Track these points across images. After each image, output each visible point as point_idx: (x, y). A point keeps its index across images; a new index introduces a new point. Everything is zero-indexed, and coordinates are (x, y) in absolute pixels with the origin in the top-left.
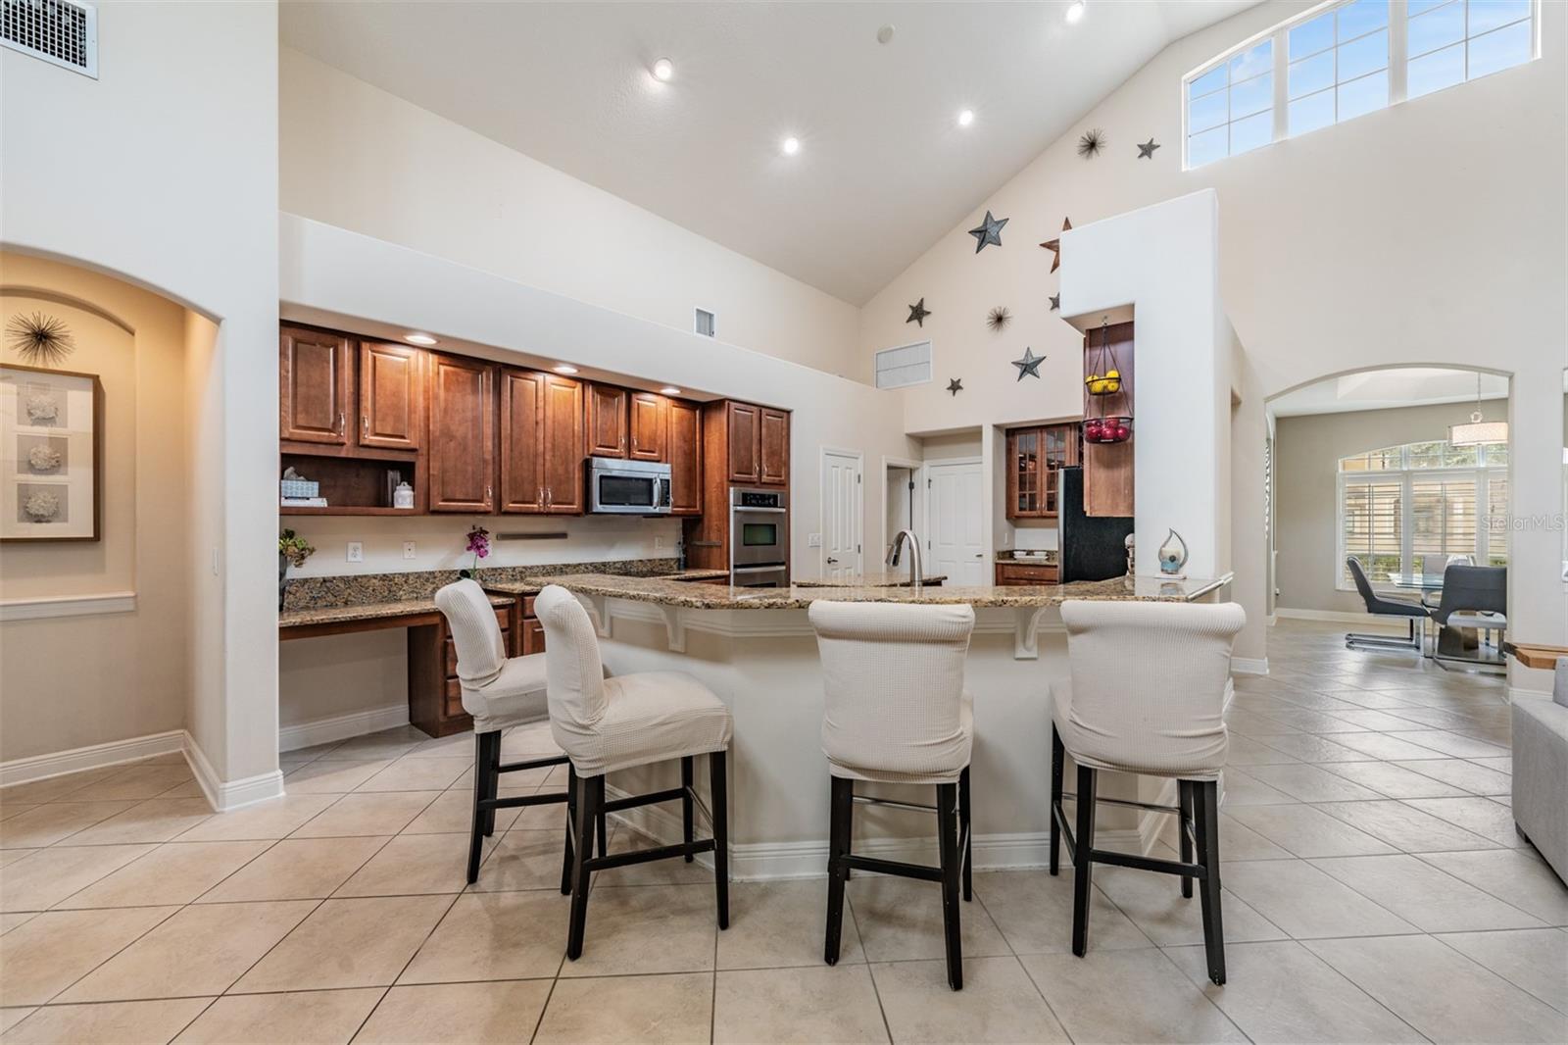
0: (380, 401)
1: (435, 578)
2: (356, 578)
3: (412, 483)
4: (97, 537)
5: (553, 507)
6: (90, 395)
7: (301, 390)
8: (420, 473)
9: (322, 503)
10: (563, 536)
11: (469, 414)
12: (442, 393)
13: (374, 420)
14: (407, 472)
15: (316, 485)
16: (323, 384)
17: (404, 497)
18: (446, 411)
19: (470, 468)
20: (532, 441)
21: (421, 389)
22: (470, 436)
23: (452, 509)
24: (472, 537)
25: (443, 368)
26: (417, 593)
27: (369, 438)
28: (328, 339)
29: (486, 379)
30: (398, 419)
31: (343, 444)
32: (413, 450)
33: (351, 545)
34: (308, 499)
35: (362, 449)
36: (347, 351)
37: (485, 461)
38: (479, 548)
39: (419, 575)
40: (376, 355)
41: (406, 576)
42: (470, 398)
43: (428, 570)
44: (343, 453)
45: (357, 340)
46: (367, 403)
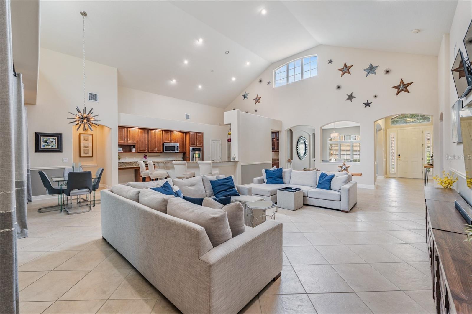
0: (130, 136)
2: (127, 162)
3: (135, 148)
4: (92, 156)
5: (157, 151)
6: (91, 137)
7: (120, 136)
8: (136, 146)
9: (122, 151)
10: (160, 156)
11: (143, 137)
12: (139, 135)
13: (129, 139)
14: (134, 146)
15: (121, 149)
16: (122, 135)
17: (134, 150)
18: (140, 137)
19: (144, 146)
20: (153, 141)
21: (136, 134)
22: (144, 141)
23: (141, 152)
24: (144, 156)
25: (139, 131)
26: (136, 165)
27: (129, 142)
28: (123, 128)
29: (146, 131)
30: (133, 139)
31: (125, 143)
32: (135, 143)
33: (126, 157)
34: (120, 151)
36: (126, 129)
37: (146, 144)
38: (145, 158)
39: (136, 162)
40: (130, 129)
41: (134, 162)
42: (144, 135)
44: (125, 144)
45: (127, 128)
46: (128, 137)
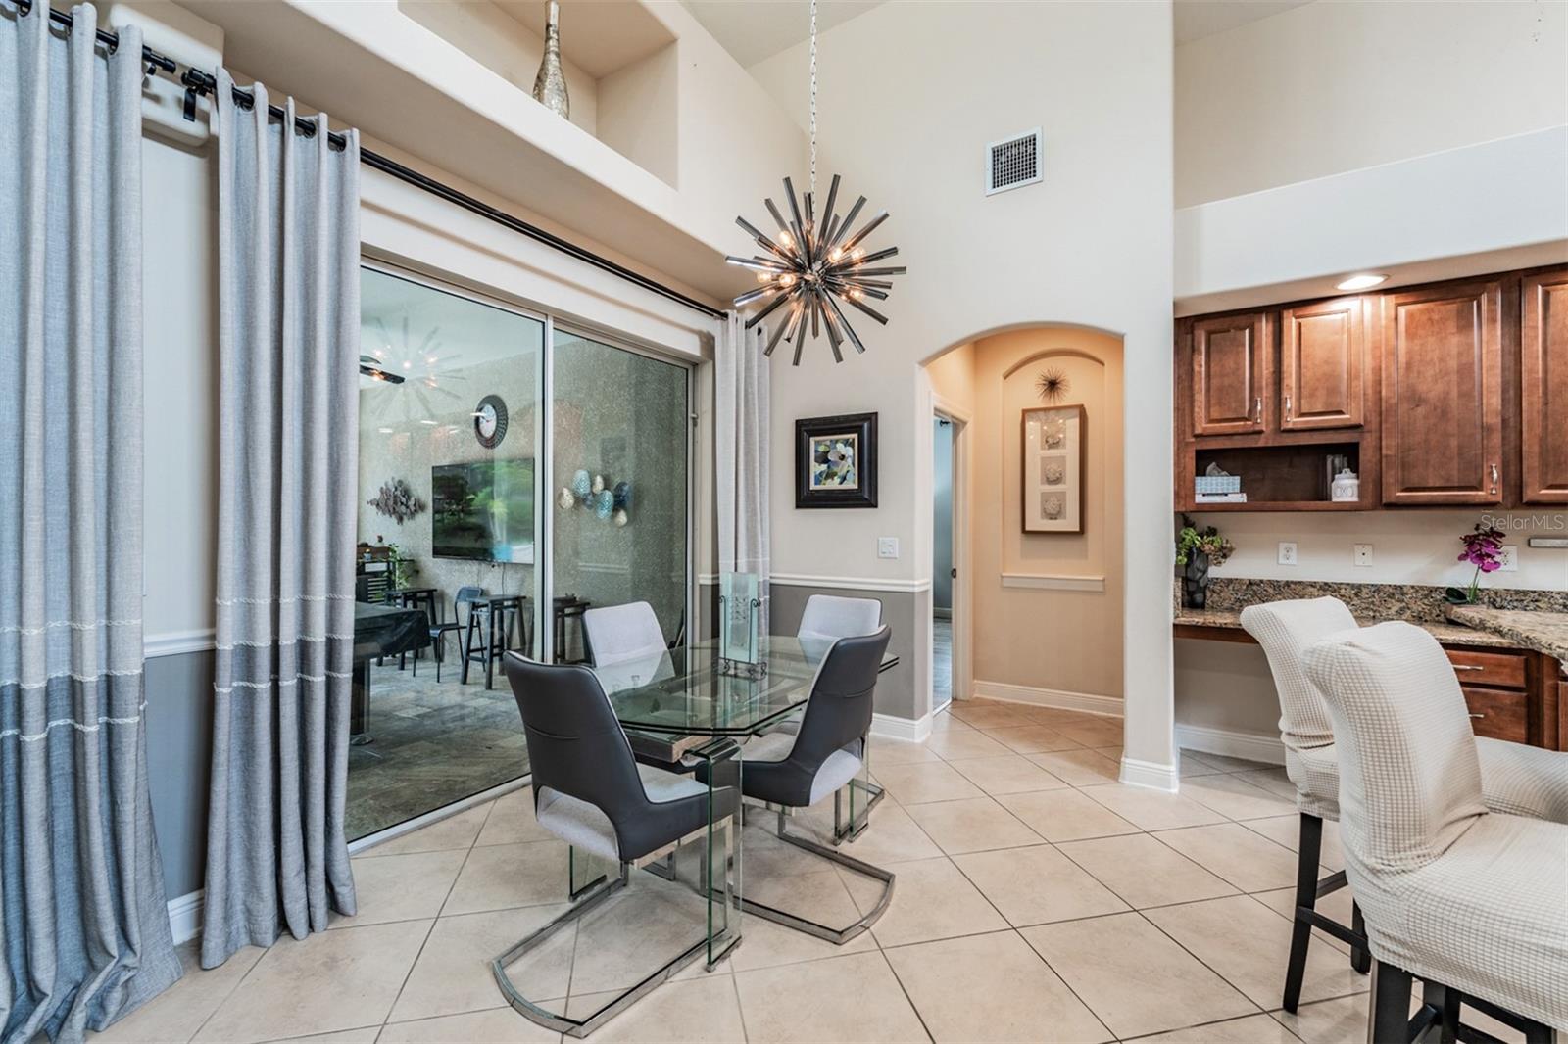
0: (1307, 374)
1: (1403, 594)
2: (1288, 584)
3: (1355, 468)
4: (1082, 531)
7: (1215, 382)
8: (1366, 456)
9: (1242, 498)
11: (1453, 364)
12: (1403, 343)
13: (1299, 399)
14: (1350, 454)
15: (1237, 479)
16: (1239, 368)
17: (1345, 487)
18: (1409, 366)
19: (1454, 442)
21: (1368, 345)
22: (1454, 393)
23: (1421, 500)
24: (1470, 541)
25: (1403, 311)
26: (1375, 612)
27: (1292, 421)
28: (1242, 320)
29: (1491, 304)
30: (1333, 391)
31: (1261, 432)
32: (1356, 427)
33: (1283, 546)
34: (1226, 494)
35: (1285, 435)
36: (1265, 328)
37: (1487, 430)
38: (1480, 558)
39: (1378, 589)
40: (1300, 320)
41: (1358, 587)
42: (1454, 341)
43: (1393, 583)
44: (1261, 442)
45: (1275, 312)
46: (1290, 380)
